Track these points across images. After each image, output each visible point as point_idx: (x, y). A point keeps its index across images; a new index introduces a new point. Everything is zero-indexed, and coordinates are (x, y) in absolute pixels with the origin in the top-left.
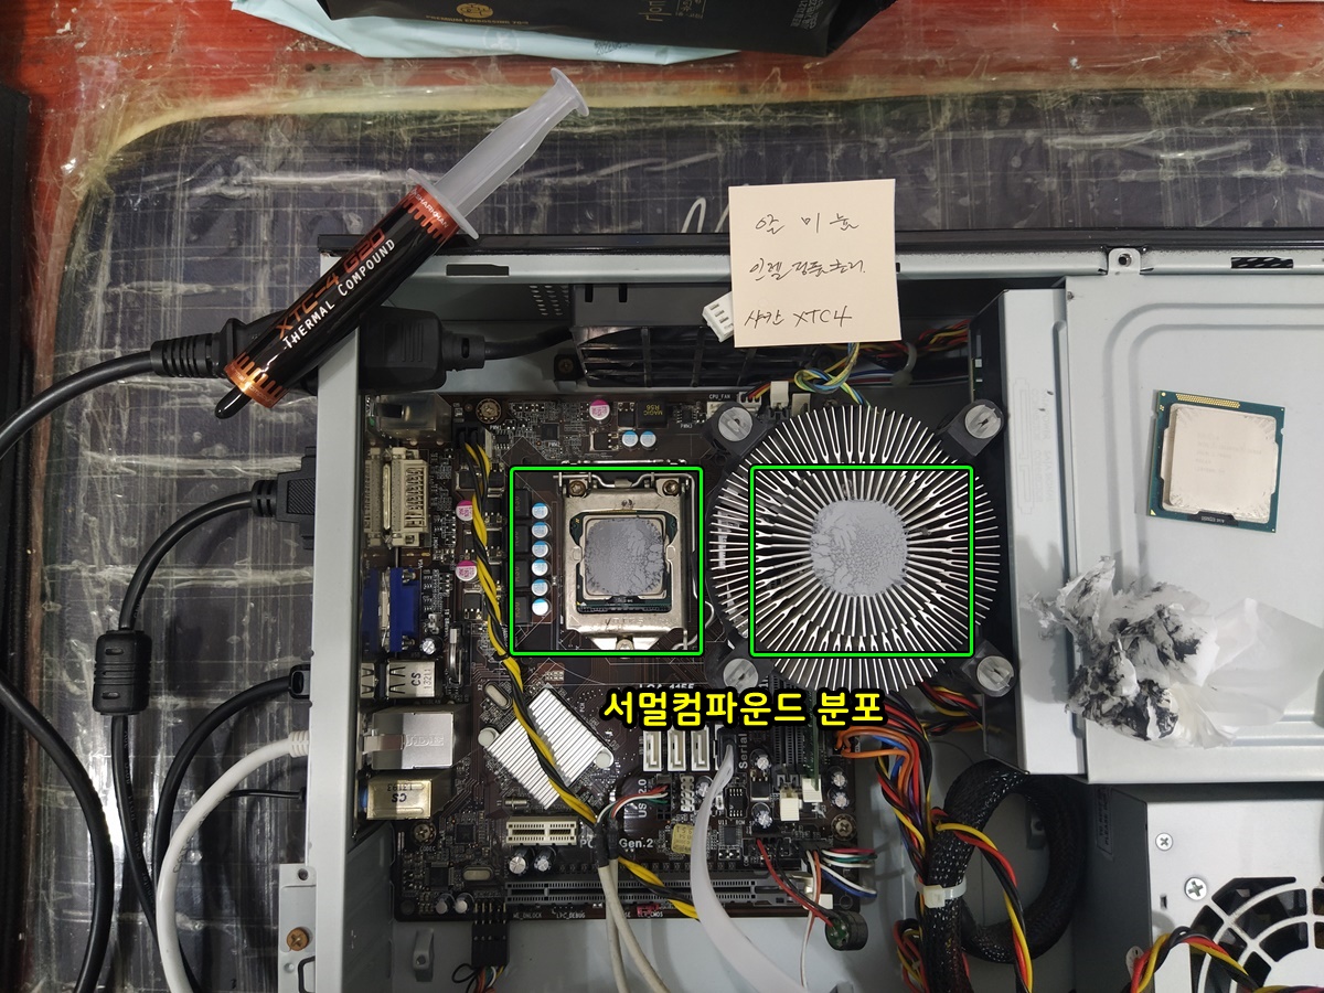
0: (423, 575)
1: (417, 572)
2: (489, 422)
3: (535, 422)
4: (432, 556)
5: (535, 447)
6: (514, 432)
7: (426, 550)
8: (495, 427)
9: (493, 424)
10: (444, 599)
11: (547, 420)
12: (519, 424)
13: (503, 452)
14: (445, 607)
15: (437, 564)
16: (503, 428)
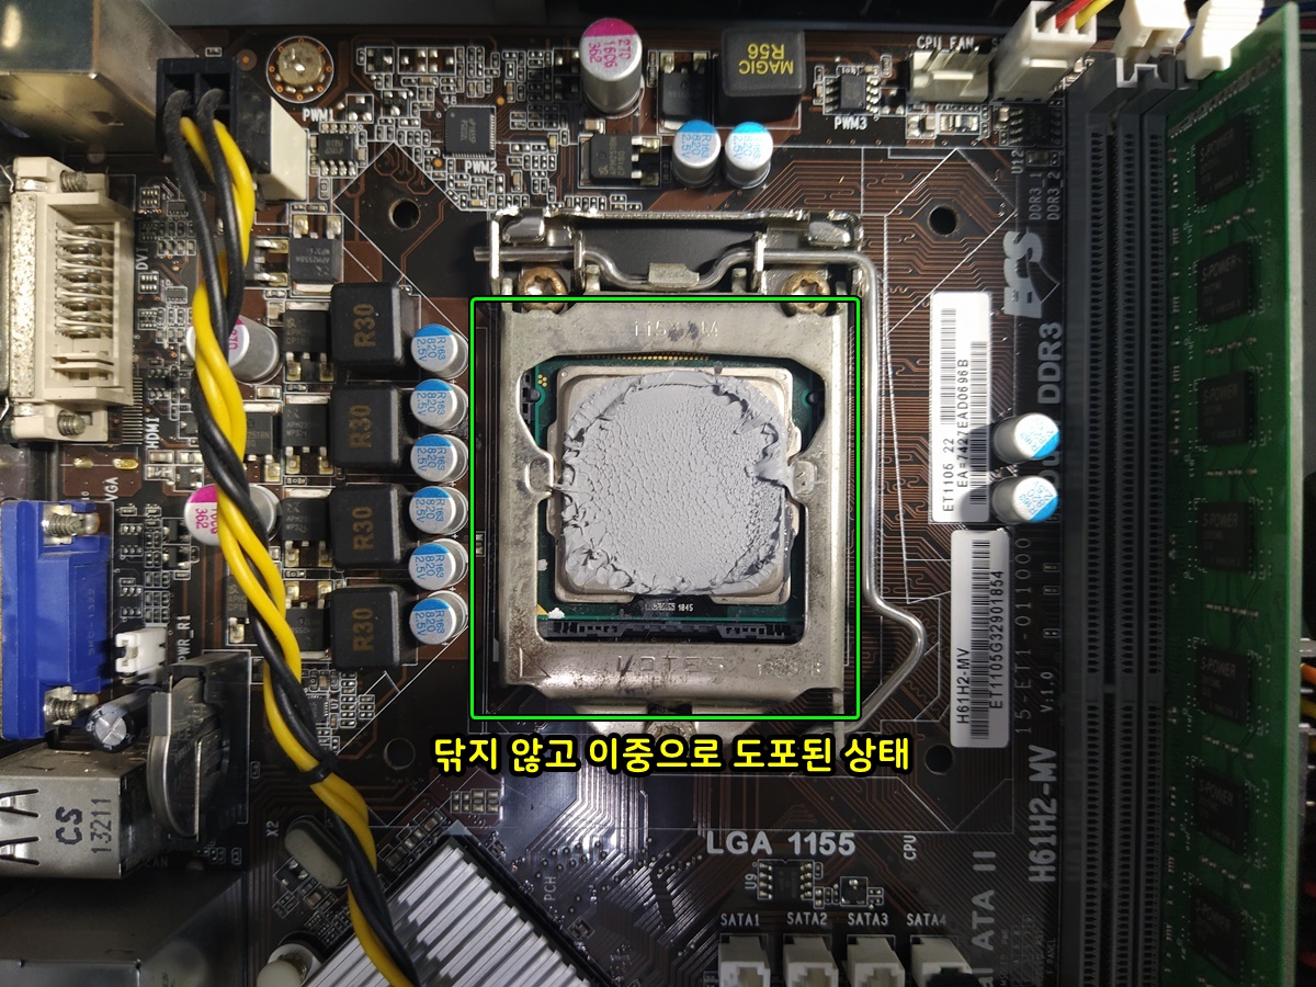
0: (119, 520)
1: (103, 511)
2: (300, 100)
3: (429, 103)
4: (141, 468)
5: (429, 173)
6: (369, 128)
7: (126, 452)
8: (317, 114)
9: (310, 106)
10: (176, 587)
11: (461, 98)
12: (383, 105)
13: (337, 184)
14: (176, 610)
15: (154, 490)
16: (339, 115)
